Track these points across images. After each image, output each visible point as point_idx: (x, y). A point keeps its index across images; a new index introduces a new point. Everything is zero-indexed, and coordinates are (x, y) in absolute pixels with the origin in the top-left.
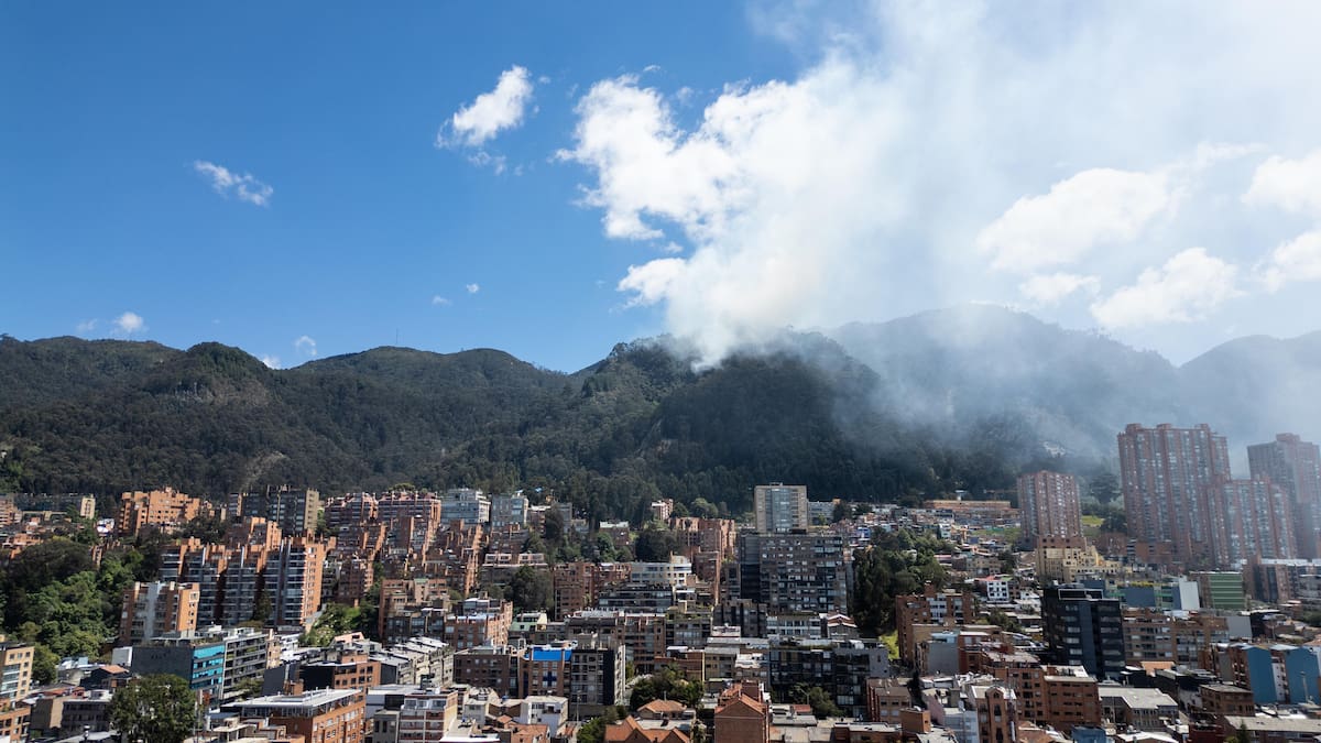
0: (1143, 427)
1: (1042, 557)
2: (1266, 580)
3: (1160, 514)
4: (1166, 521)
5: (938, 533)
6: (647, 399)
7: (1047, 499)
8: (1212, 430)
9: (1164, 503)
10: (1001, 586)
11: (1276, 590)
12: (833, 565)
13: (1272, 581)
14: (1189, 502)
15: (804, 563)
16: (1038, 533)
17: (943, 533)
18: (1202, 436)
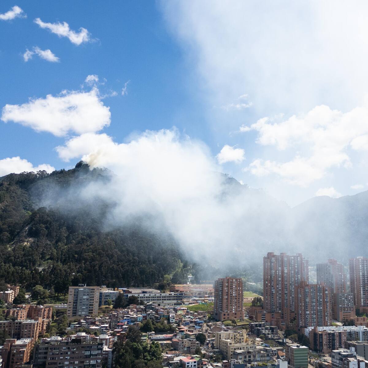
0: (275, 254)
1: (219, 338)
2: (319, 340)
3: (278, 298)
4: (280, 301)
5: (168, 319)
6: (24, 209)
7: (227, 293)
8: (303, 257)
9: (280, 292)
10: (193, 364)
11: (322, 345)
12: (95, 363)
13: (321, 341)
14: (291, 291)
15: (77, 362)
16: (222, 310)
17: (171, 320)
18: (299, 260)
